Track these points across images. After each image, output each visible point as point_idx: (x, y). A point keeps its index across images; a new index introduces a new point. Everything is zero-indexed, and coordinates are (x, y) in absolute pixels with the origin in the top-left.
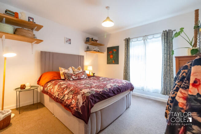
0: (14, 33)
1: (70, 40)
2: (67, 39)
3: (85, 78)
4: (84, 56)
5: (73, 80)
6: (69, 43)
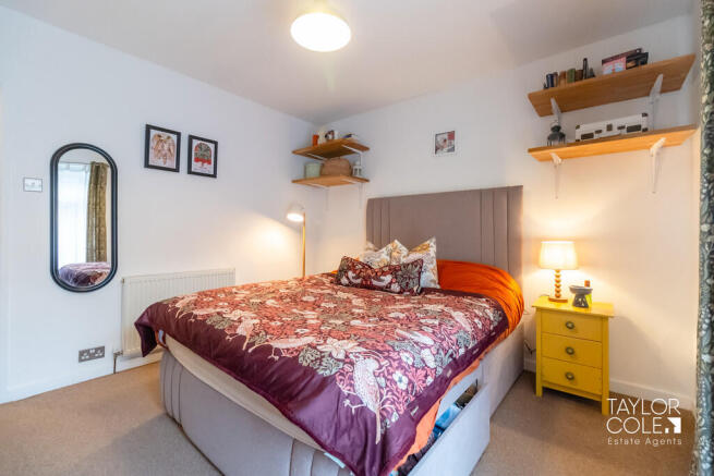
3: (396, 287)
4: (519, 188)
5: (350, 285)
6: (449, 151)
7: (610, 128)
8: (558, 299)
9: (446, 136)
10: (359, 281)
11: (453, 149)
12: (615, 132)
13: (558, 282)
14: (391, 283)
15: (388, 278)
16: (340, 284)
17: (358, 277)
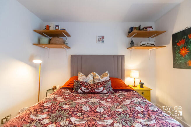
0: (49, 43)
1: (103, 37)
2: (99, 37)
3: (105, 91)
4: (124, 56)
5: (83, 93)
6: (102, 42)
7: (148, 43)
8: (135, 86)
9: (101, 37)
10: (88, 91)
11: (104, 42)
12: (149, 45)
13: (135, 81)
14: (103, 90)
15: (102, 88)
16: (78, 93)
17: (88, 89)
